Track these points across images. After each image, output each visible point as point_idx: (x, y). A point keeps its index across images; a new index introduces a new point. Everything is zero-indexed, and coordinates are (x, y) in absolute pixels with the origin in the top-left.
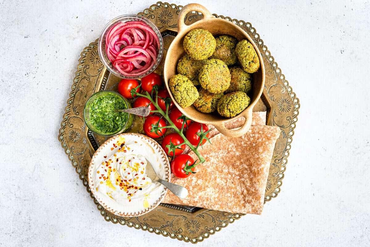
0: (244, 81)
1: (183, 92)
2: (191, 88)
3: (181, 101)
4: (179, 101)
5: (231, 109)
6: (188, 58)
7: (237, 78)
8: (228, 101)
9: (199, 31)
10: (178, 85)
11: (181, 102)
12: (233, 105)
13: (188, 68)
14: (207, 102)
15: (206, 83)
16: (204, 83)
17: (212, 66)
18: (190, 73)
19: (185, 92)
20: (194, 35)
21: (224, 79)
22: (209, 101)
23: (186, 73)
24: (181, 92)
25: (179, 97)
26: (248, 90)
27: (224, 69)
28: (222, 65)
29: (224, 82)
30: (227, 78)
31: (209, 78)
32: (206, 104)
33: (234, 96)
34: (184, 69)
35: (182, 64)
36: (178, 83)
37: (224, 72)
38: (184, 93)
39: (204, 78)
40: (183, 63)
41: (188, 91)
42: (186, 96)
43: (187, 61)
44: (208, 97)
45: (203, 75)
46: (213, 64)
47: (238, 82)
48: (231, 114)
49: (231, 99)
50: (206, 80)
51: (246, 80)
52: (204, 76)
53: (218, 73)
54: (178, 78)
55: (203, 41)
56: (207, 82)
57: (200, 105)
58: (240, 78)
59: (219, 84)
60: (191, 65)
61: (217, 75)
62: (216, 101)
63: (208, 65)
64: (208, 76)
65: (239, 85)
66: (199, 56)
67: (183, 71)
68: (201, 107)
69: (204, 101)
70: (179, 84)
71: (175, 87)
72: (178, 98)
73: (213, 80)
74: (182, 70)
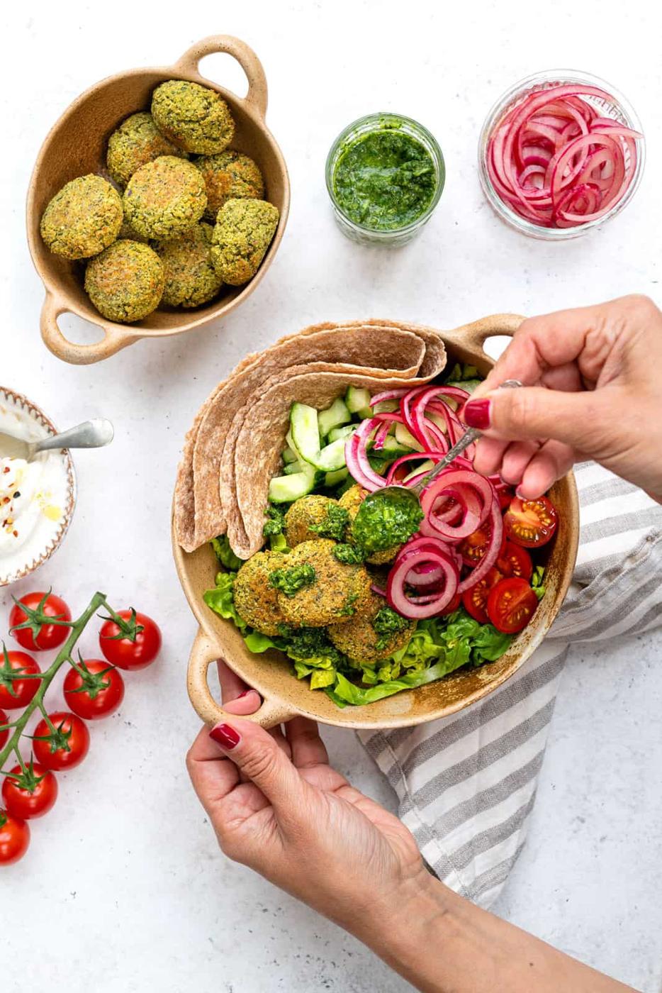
0: (131, 135)
1: (245, 230)
2: (224, 221)
3: (267, 224)
4: (269, 227)
5: (201, 106)
6: (174, 288)
7: (135, 155)
8: (192, 126)
9: (99, 302)
10: (239, 254)
11: (270, 221)
12: (189, 106)
13: (194, 269)
14: (230, 177)
15: (189, 200)
16: (194, 203)
17: (147, 216)
18: (201, 260)
19: (242, 226)
20: (113, 302)
21: (155, 175)
22: (227, 175)
23: (206, 267)
24: (249, 235)
25: (261, 231)
26: (143, 116)
27: (134, 189)
28: (129, 199)
29: (160, 170)
30: (149, 171)
31: (176, 200)
32: (236, 175)
33: (173, 122)
34: (202, 278)
35: (195, 291)
36: (234, 255)
37: (141, 183)
38: (245, 228)
39: (183, 210)
40: (191, 291)
41: (236, 223)
42: (247, 220)
43: (182, 284)
44: (220, 184)
45: (179, 218)
46: (141, 217)
47: (143, 146)
48: (211, 100)
49: (183, 124)
50: (183, 204)
51: (127, 134)
52: (179, 213)
53: (152, 192)
54: (225, 266)
55: (111, 274)
56: (186, 199)
57: (247, 186)
58: (131, 149)
59: (172, 174)
60: (183, 270)
61: (157, 192)
62: (215, 163)
63: (151, 226)
64: (172, 205)
65: (146, 140)
66: (145, 257)
67: (207, 278)
68: (251, 182)
69: (234, 185)
70: (235, 252)
71: (249, 256)
72: (267, 233)
73: (174, 190)
74: (207, 280)
